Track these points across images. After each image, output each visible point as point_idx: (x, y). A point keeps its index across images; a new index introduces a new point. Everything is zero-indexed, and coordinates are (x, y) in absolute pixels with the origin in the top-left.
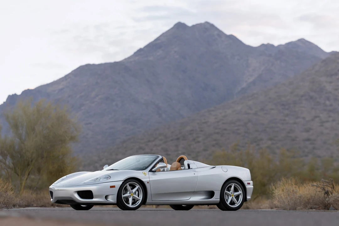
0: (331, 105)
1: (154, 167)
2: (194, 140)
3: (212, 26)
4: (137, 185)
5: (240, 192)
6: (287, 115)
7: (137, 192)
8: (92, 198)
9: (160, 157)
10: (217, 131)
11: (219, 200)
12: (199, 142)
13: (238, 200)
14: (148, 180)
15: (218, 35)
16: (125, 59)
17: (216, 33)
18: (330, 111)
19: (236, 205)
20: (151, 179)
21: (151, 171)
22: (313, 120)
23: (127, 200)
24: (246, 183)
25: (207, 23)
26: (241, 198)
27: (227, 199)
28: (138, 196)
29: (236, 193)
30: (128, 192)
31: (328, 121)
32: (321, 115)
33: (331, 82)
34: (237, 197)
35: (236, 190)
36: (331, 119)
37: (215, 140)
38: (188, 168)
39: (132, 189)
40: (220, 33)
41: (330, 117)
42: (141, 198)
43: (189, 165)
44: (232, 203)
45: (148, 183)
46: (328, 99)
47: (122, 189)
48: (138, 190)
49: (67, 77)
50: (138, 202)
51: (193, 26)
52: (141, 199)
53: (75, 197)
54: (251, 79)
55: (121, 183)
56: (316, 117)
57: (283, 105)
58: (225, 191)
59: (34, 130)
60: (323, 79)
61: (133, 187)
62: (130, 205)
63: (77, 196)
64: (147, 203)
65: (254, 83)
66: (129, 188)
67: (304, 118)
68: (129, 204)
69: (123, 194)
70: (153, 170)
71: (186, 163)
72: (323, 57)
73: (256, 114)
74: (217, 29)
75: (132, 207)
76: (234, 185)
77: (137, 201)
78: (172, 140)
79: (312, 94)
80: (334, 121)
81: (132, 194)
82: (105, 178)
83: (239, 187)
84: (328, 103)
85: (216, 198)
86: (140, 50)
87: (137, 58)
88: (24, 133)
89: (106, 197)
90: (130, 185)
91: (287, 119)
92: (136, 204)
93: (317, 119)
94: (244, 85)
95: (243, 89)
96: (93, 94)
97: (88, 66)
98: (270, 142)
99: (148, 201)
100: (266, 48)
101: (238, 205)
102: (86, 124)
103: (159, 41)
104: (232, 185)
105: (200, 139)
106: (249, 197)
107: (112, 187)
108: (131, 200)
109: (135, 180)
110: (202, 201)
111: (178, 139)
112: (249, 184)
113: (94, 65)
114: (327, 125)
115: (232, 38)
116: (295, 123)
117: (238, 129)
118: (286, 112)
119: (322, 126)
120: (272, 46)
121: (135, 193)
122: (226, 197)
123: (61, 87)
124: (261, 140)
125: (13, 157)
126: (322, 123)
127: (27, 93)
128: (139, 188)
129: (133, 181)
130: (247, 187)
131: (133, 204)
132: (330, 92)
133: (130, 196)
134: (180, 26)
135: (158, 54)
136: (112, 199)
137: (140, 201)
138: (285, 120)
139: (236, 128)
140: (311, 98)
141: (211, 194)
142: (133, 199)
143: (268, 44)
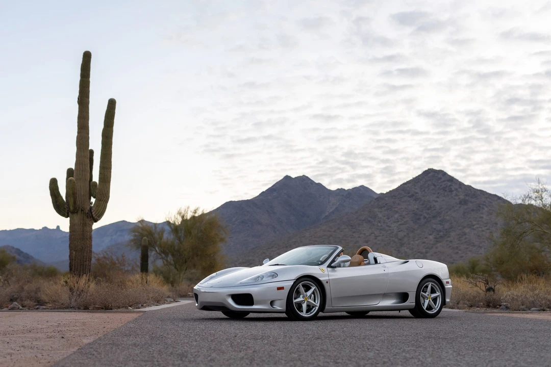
0: (381, 226)
1: (333, 261)
3: (307, 178)
4: (312, 286)
5: (438, 294)
6: (354, 232)
7: (313, 296)
8: (252, 304)
9: (340, 248)
11: (414, 304)
13: (435, 303)
14: (327, 278)
15: (311, 183)
16: (254, 198)
17: (309, 182)
18: (381, 229)
19: (434, 311)
20: (330, 278)
21: (329, 266)
22: (370, 235)
23: (299, 305)
24: (444, 281)
25: (304, 176)
26: (439, 301)
27: (423, 302)
28: (315, 301)
29: (434, 295)
30: (301, 296)
31: (379, 236)
32: (375, 232)
33: (381, 212)
34: (435, 300)
35: (433, 291)
36: (381, 235)
38: (374, 263)
39: (306, 291)
40: (312, 182)
41: (381, 233)
42: (317, 303)
43: (375, 259)
44: (430, 308)
45: (327, 282)
46: (380, 222)
47: (294, 291)
48: (313, 293)
49: (218, 209)
50: (314, 309)
51: (296, 178)
52: (318, 305)
53: (229, 303)
54: (331, 210)
55: (292, 283)
56: (372, 233)
57: (351, 226)
58: (421, 293)
60: (376, 210)
61: (307, 288)
62: (304, 314)
63: (231, 302)
64: (325, 310)
65: (333, 212)
66: (302, 289)
67: (364, 234)
68: (302, 311)
69: (295, 299)
70: (332, 265)
71: (371, 255)
72: (376, 197)
73: (335, 231)
74: (310, 180)
75: (306, 316)
76: (432, 284)
77: (313, 307)
79: (369, 219)
80: (383, 235)
81: (307, 298)
82: (270, 276)
83: (437, 287)
84: (379, 224)
85: (411, 302)
86: (263, 192)
87: (261, 198)
88: (183, 235)
89: (272, 303)
90: (303, 286)
91: (354, 234)
92: (312, 311)
93: (373, 234)
94: (327, 214)
95: (326, 216)
96: (234, 219)
97: (231, 202)
99: (327, 307)
100: (341, 191)
101: (436, 311)
103: (275, 187)
104: (429, 284)
106: (448, 300)
107: (279, 289)
108: (304, 306)
109: (309, 279)
110: (394, 306)
112: (448, 282)
113: (234, 202)
114: (379, 238)
115: (319, 185)
116: (359, 237)
118: (354, 230)
119: (376, 239)
120: (344, 190)
121: (311, 296)
122: (422, 301)
125: (173, 255)
126: (376, 237)
128: (315, 289)
129: (308, 281)
130: (446, 287)
131: (308, 311)
132: (381, 218)
133: (303, 302)
134: (287, 178)
136: (280, 306)
137: (317, 308)
140: (369, 221)
141: (404, 297)
142: (308, 306)
143: (342, 188)
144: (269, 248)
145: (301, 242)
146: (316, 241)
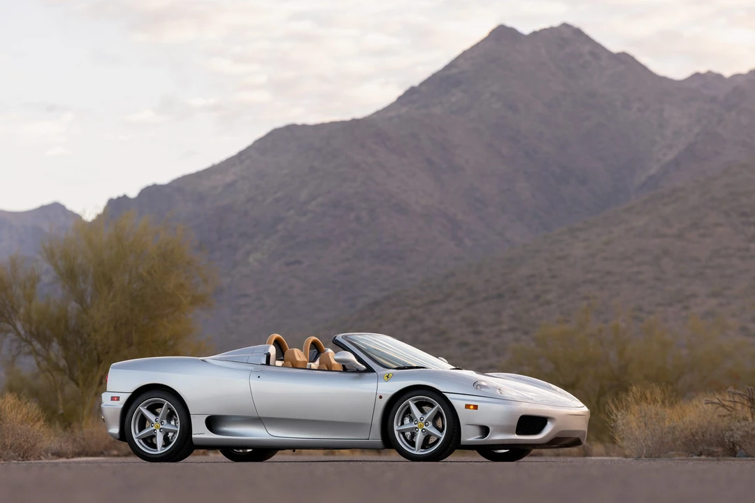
2: (537, 297)
3: (578, 32)
6: (753, 239)
10: (590, 276)
12: (548, 303)
15: (592, 54)
16: (378, 113)
17: (587, 48)
25: (565, 25)
37: (586, 298)
40: (597, 49)
49: (242, 156)
51: (535, 33)
54: (671, 156)
57: (744, 214)
59: (110, 283)
65: (676, 163)
73: (680, 236)
74: (589, 40)
78: (486, 299)
86: (412, 91)
87: (404, 110)
88: (90, 289)
91: (752, 246)
94: (654, 169)
95: (650, 178)
96: (304, 195)
97: (291, 129)
98: (714, 302)
100: (705, 82)
102: (288, 264)
103: (454, 71)
105: (550, 297)
111: (500, 296)
113: (304, 126)
115: (625, 60)
117: (638, 273)
118: (751, 231)
120: (719, 77)
123: (229, 179)
124: (694, 296)
125: (64, 344)
127: (152, 193)
134: (503, 35)
135: (454, 99)
138: (748, 250)
139: (635, 269)
143: (709, 72)
144: (433, 302)
145: (553, 277)
146: (609, 273)
